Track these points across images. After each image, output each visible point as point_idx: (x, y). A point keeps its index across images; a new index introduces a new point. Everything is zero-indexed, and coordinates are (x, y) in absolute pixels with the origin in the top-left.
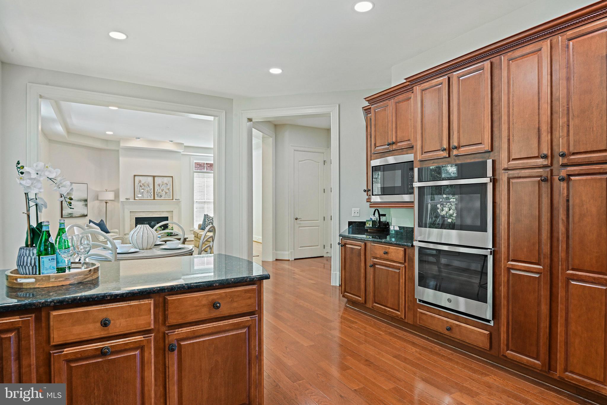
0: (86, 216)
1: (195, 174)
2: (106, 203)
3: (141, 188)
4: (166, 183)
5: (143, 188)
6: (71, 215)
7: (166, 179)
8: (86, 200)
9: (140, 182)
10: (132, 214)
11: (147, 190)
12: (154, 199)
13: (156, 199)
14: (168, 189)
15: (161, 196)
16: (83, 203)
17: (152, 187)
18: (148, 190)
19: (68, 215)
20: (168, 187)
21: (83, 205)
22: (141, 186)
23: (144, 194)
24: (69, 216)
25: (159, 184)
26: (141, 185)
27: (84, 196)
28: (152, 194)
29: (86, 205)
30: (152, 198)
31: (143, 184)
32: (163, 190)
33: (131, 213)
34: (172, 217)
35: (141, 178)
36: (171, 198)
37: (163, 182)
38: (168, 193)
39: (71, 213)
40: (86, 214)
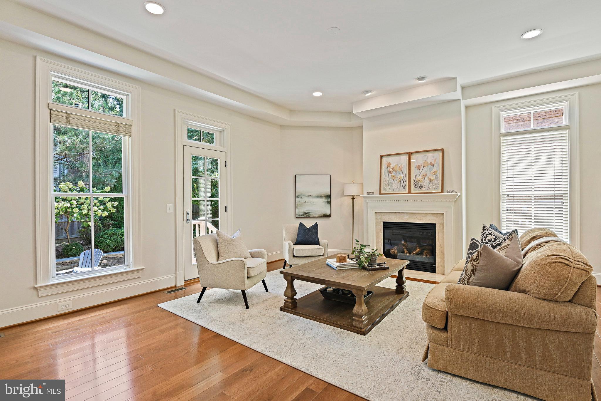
0: (329, 216)
1: (502, 138)
2: (353, 199)
3: (390, 175)
4: (431, 163)
5: (393, 174)
6: (307, 215)
7: (430, 155)
8: (329, 196)
9: (389, 165)
10: (379, 216)
11: (399, 177)
12: (409, 192)
13: (412, 191)
14: (435, 174)
15: (421, 187)
16: (324, 200)
17: (406, 172)
18: (401, 177)
19: (303, 215)
20: (435, 169)
21: (324, 202)
22: (390, 172)
23: (394, 184)
24: (305, 215)
25: (419, 166)
26: (391, 170)
27: (327, 191)
28: (407, 183)
29: (329, 203)
30: (407, 192)
31: (393, 169)
32: (426, 175)
33: (377, 214)
34: (443, 224)
35: (391, 159)
36: (440, 190)
37: (425, 162)
38: (433, 180)
39: (308, 212)
40: (328, 213)
